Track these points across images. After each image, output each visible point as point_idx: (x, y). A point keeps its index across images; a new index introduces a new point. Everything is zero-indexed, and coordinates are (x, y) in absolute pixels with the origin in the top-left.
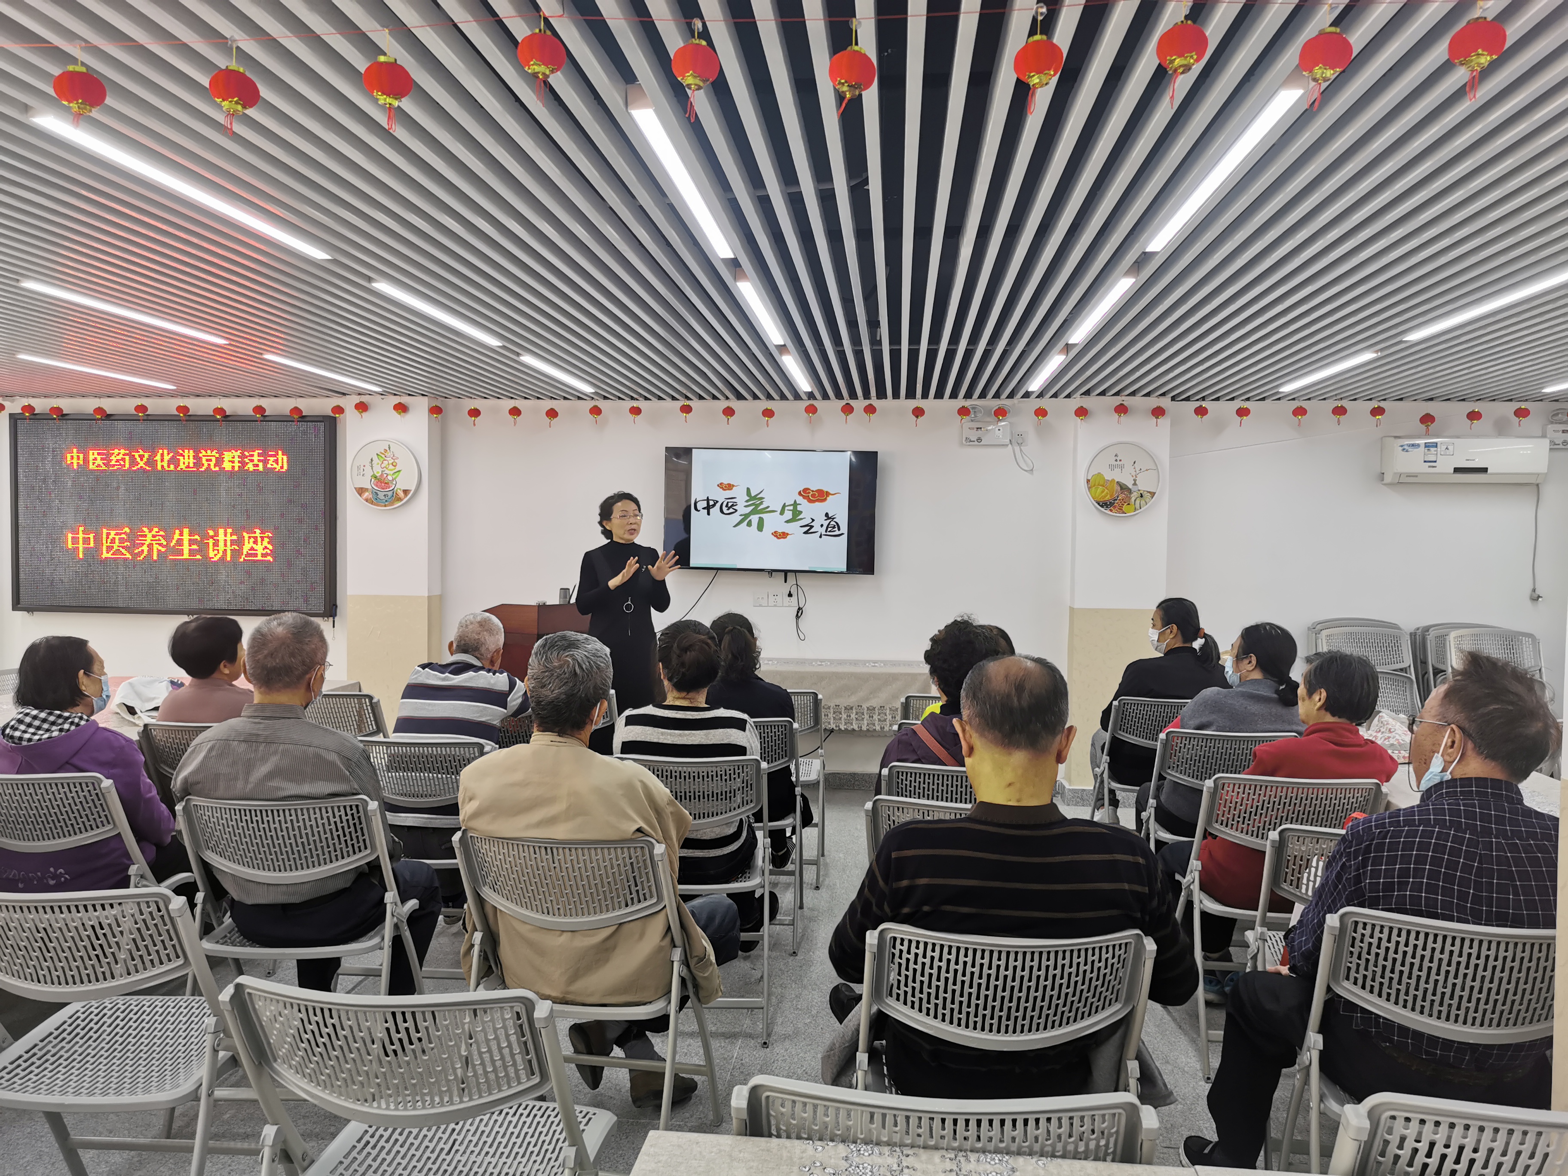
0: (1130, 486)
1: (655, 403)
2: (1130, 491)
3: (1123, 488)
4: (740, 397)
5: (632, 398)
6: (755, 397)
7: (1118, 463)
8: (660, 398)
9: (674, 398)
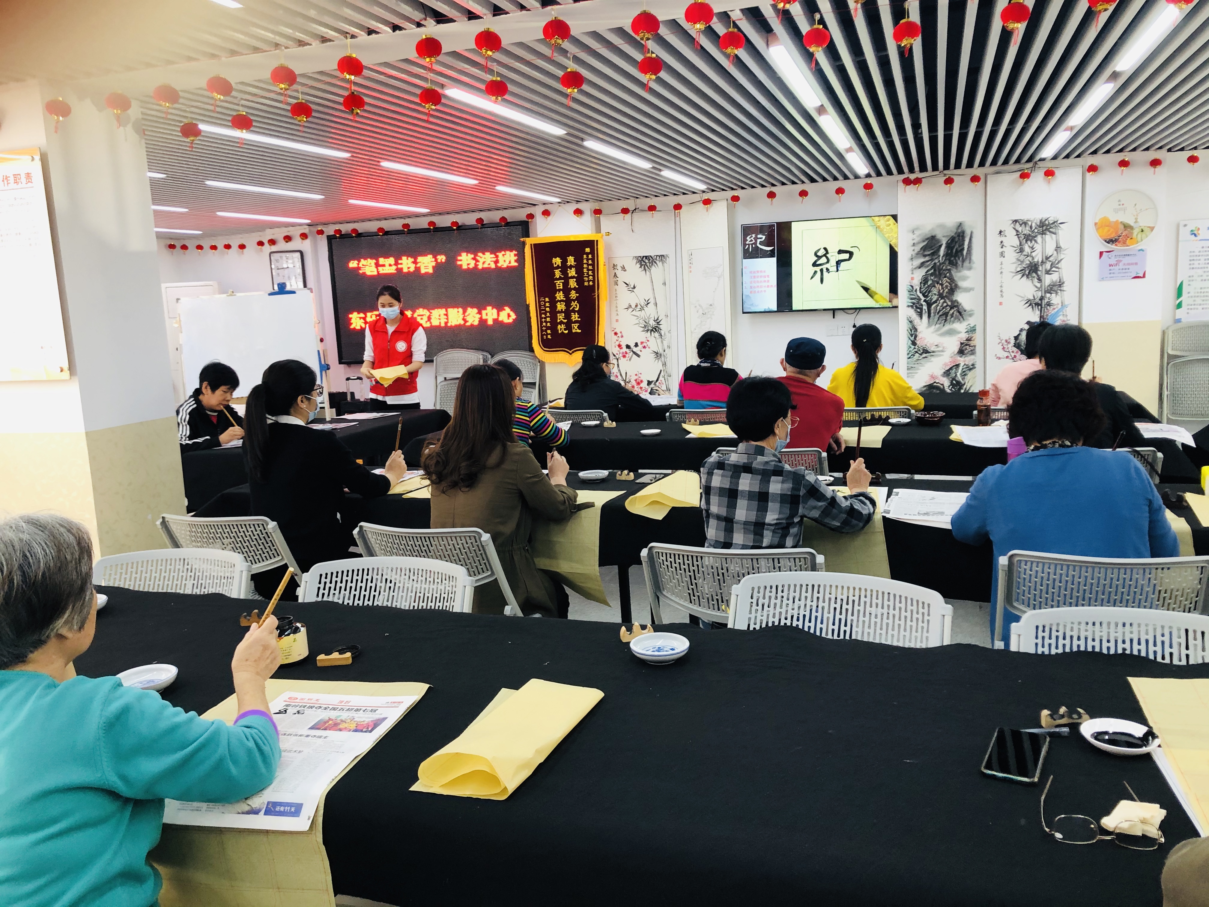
0: (1132, 224)
1: (749, 190)
2: (1131, 228)
3: (1126, 227)
4: (813, 180)
5: (733, 189)
6: (825, 180)
7: (1121, 206)
8: (753, 187)
9: (763, 186)
